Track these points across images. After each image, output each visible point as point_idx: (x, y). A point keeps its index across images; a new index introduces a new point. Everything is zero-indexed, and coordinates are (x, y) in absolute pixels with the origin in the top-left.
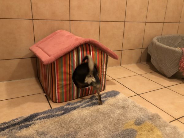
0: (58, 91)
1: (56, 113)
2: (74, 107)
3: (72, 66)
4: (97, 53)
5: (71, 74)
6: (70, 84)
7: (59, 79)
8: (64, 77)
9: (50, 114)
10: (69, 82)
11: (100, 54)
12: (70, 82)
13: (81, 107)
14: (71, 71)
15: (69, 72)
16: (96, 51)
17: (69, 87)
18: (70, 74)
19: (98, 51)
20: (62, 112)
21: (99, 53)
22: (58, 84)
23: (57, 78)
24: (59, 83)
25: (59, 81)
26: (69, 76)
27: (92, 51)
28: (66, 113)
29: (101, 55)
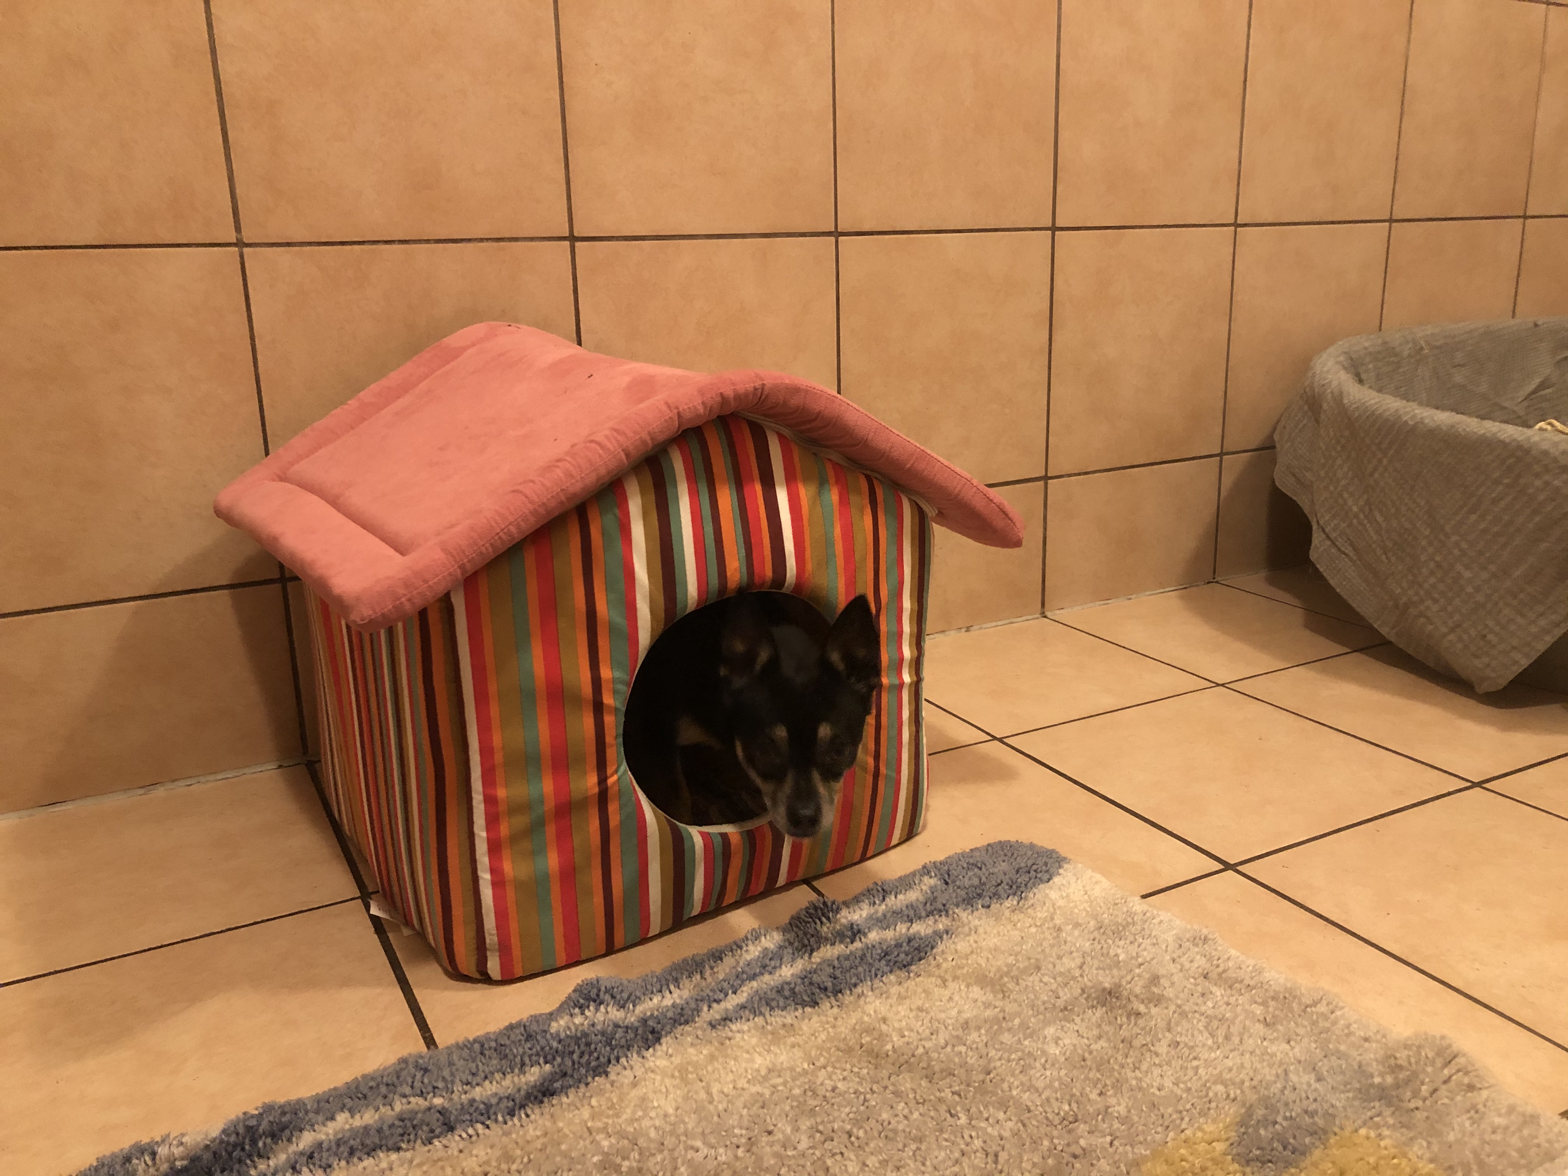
0: (494, 871)
1: (477, 1093)
2: (644, 1021)
3: (612, 628)
4: (833, 496)
5: (608, 700)
6: (603, 797)
7: (498, 758)
8: (543, 730)
9: (418, 1102)
10: (592, 780)
11: (859, 501)
12: (602, 780)
13: (708, 1014)
14: (606, 673)
15: (587, 689)
16: (822, 483)
17: (594, 824)
18: (598, 707)
19: (837, 482)
20: (534, 1075)
21: (854, 499)
22: (490, 801)
23: (486, 751)
24: (501, 793)
25: (500, 774)
26: (588, 722)
27: (790, 480)
28: (564, 1090)
29: (868, 511)
